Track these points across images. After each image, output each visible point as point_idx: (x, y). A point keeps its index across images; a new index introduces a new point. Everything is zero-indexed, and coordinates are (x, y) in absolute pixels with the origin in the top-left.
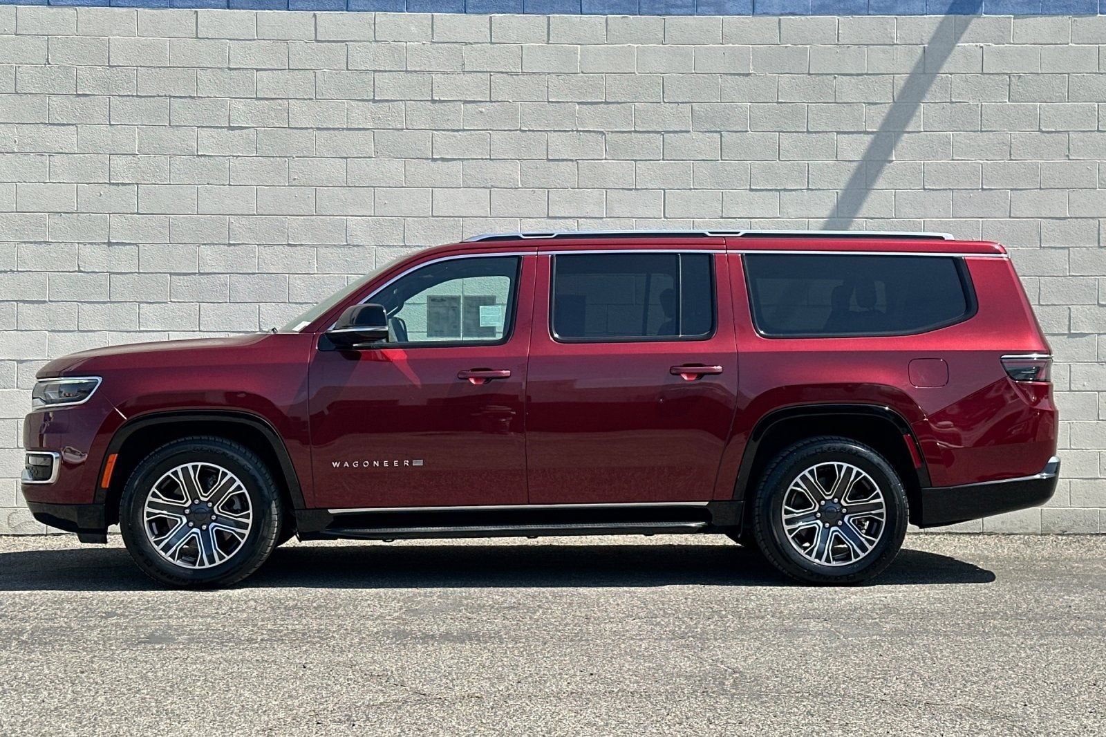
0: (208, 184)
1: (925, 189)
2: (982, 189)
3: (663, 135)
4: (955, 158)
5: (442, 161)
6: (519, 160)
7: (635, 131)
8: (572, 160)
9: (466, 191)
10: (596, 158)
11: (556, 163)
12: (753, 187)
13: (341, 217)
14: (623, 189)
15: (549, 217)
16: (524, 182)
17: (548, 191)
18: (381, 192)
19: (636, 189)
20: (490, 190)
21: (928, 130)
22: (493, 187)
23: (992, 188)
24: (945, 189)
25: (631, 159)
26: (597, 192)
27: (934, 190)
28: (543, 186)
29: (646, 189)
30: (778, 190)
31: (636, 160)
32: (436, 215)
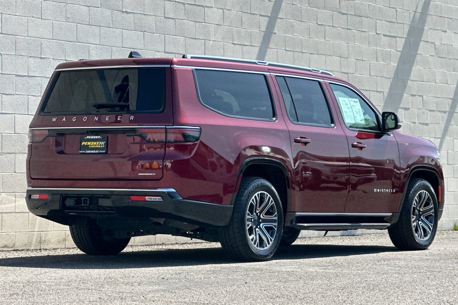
0: (32, 17)
1: (285, 50)
2: (302, 52)
3: (204, 8)
4: (294, 34)
5: (126, 13)
6: (154, 16)
7: (195, 5)
8: (173, 19)
9: (135, 32)
10: (182, 18)
11: (168, 19)
12: (234, 42)
13: (87, 44)
14: (191, 38)
15: (165, 52)
16: (156, 30)
17: (165, 36)
18: (103, 30)
19: (195, 39)
20: (144, 33)
21: (286, 18)
22: (145, 31)
23: (305, 52)
24: (291, 51)
25: (194, 20)
26: (182, 39)
27: (288, 51)
28: (163, 33)
29: (199, 39)
30: (242, 45)
31: (195, 22)
32: (123, 46)
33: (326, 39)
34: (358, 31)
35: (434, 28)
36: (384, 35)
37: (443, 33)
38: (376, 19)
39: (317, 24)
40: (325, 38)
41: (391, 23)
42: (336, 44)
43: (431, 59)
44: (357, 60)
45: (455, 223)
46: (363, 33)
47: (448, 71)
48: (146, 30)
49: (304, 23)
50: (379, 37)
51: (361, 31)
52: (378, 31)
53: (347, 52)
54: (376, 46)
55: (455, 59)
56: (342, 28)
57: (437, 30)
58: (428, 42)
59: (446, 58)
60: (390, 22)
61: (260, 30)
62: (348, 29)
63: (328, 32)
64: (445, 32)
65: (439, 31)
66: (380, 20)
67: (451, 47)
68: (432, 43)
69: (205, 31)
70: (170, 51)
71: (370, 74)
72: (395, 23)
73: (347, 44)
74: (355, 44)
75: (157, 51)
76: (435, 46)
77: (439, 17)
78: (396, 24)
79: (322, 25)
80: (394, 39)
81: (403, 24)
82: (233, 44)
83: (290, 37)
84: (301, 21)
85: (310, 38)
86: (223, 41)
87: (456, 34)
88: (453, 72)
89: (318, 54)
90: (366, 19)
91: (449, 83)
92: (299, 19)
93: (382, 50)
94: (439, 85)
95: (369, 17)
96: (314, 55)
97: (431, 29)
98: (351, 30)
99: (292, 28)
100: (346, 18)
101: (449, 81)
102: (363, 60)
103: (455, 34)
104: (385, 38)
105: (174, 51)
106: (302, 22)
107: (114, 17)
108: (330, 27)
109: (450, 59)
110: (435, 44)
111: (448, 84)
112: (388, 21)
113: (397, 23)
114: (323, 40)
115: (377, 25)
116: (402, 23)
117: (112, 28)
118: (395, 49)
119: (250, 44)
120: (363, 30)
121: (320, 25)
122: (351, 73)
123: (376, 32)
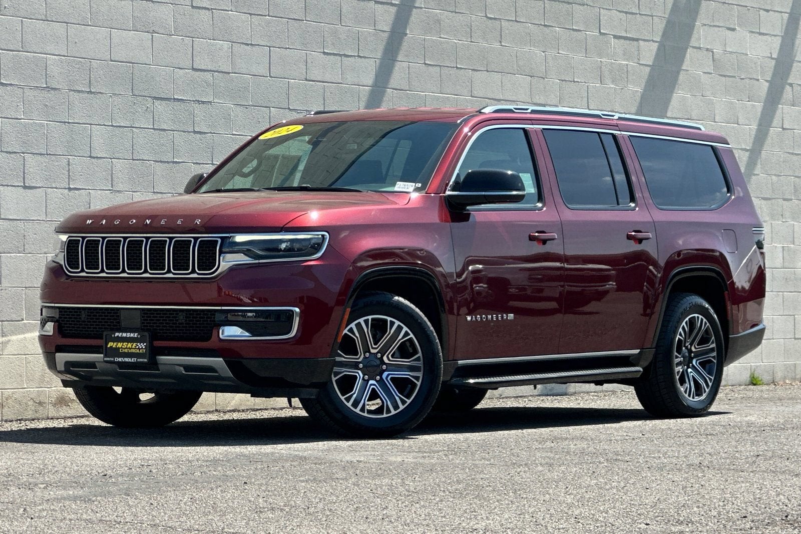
1: (425, 64)
2: (457, 67)
4: (442, 36)
6: (172, 4)
8: (208, 9)
9: (135, 34)
10: (225, 8)
11: (198, 10)
12: (326, 51)
13: (42, 55)
14: (243, 43)
15: (194, 69)
16: (175, 29)
17: (193, 40)
18: (73, 29)
19: (251, 44)
20: (152, 36)
21: (426, 7)
22: (154, 32)
23: (462, 67)
24: (437, 66)
25: (248, 12)
26: (226, 45)
27: (430, 65)
28: (189, 35)
29: (258, 45)
30: (341, 55)
31: (251, 14)
32: (113, 59)
33: (503, 44)
34: (566, 28)
35: (712, 24)
36: (615, 37)
37: (729, 33)
38: (599, 8)
39: (486, 16)
40: (501, 42)
41: (628, 15)
42: (522, 53)
43: (704, 78)
44: (563, 81)
45: (753, 370)
46: (575, 33)
47: (738, 100)
48: (156, 29)
49: (461, 15)
50: (605, 40)
51: (570, 29)
52: (604, 30)
53: (544, 67)
54: (600, 55)
55: (751, 79)
56: (533, 24)
57: (719, 27)
58: (700, 48)
59: (734, 77)
60: (626, 13)
61: (377, 28)
62: (545, 26)
63: (507, 32)
64: (733, 30)
65: (720, 29)
66: (607, 9)
67: (744, 57)
68: (707, 50)
69: (269, 31)
70: (203, 68)
71: (588, 107)
72: (637, 14)
73: (544, 52)
74: (559, 53)
75: (177, 66)
76: (713, 55)
77: (721, 4)
78: (638, 16)
79: (495, 19)
80: (635, 43)
81: (652, 16)
82: (324, 53)
83: (433, 41)
84: (456, 12)
85: (471, 42)
86: (305, 49)
87: (754, 34)
88: (749, 101)
89: (487, 71)
90: (581, 7)
91: (740, 122)
92: (451, 9)
93: (612, 63)
94: (721, 126)
95: (587, 5)
96: (478, 72)
97: (705, 25)
98: (550, 28)
99: (438, 25)
100: (541, 6)
101: (740, 117)
102: (574, 81)
103: (751, 34)
104: (616, 41)
105: (209, 68)
106: (457, 14)
107: (95, 6)
108: (511, 23)
109: (743, 79)
110: (713, 52)
111: (738, 124)
112: (623, 12)
113: (640, 14)
114: (496, 45)
115: (601, 18)
116: (648, 15)
117: (90, 26)
118: (636, 61)
119: (356, 54)
120: (574, 28)
121: (491, 18)
122: (552, 104)
123: (600, 31)
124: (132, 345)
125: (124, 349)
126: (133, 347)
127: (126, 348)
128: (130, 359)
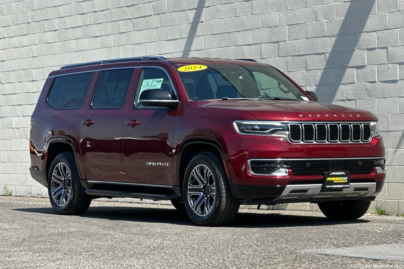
124: (340, 179)
125: (336, 181)
126: (341, 179)
127: (337, 180)
128: (340, 186)
